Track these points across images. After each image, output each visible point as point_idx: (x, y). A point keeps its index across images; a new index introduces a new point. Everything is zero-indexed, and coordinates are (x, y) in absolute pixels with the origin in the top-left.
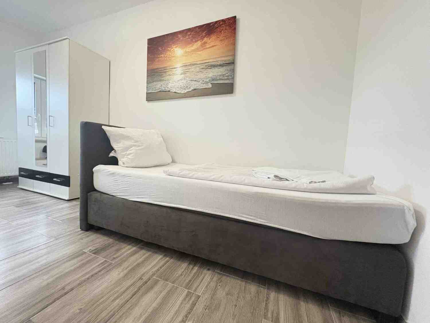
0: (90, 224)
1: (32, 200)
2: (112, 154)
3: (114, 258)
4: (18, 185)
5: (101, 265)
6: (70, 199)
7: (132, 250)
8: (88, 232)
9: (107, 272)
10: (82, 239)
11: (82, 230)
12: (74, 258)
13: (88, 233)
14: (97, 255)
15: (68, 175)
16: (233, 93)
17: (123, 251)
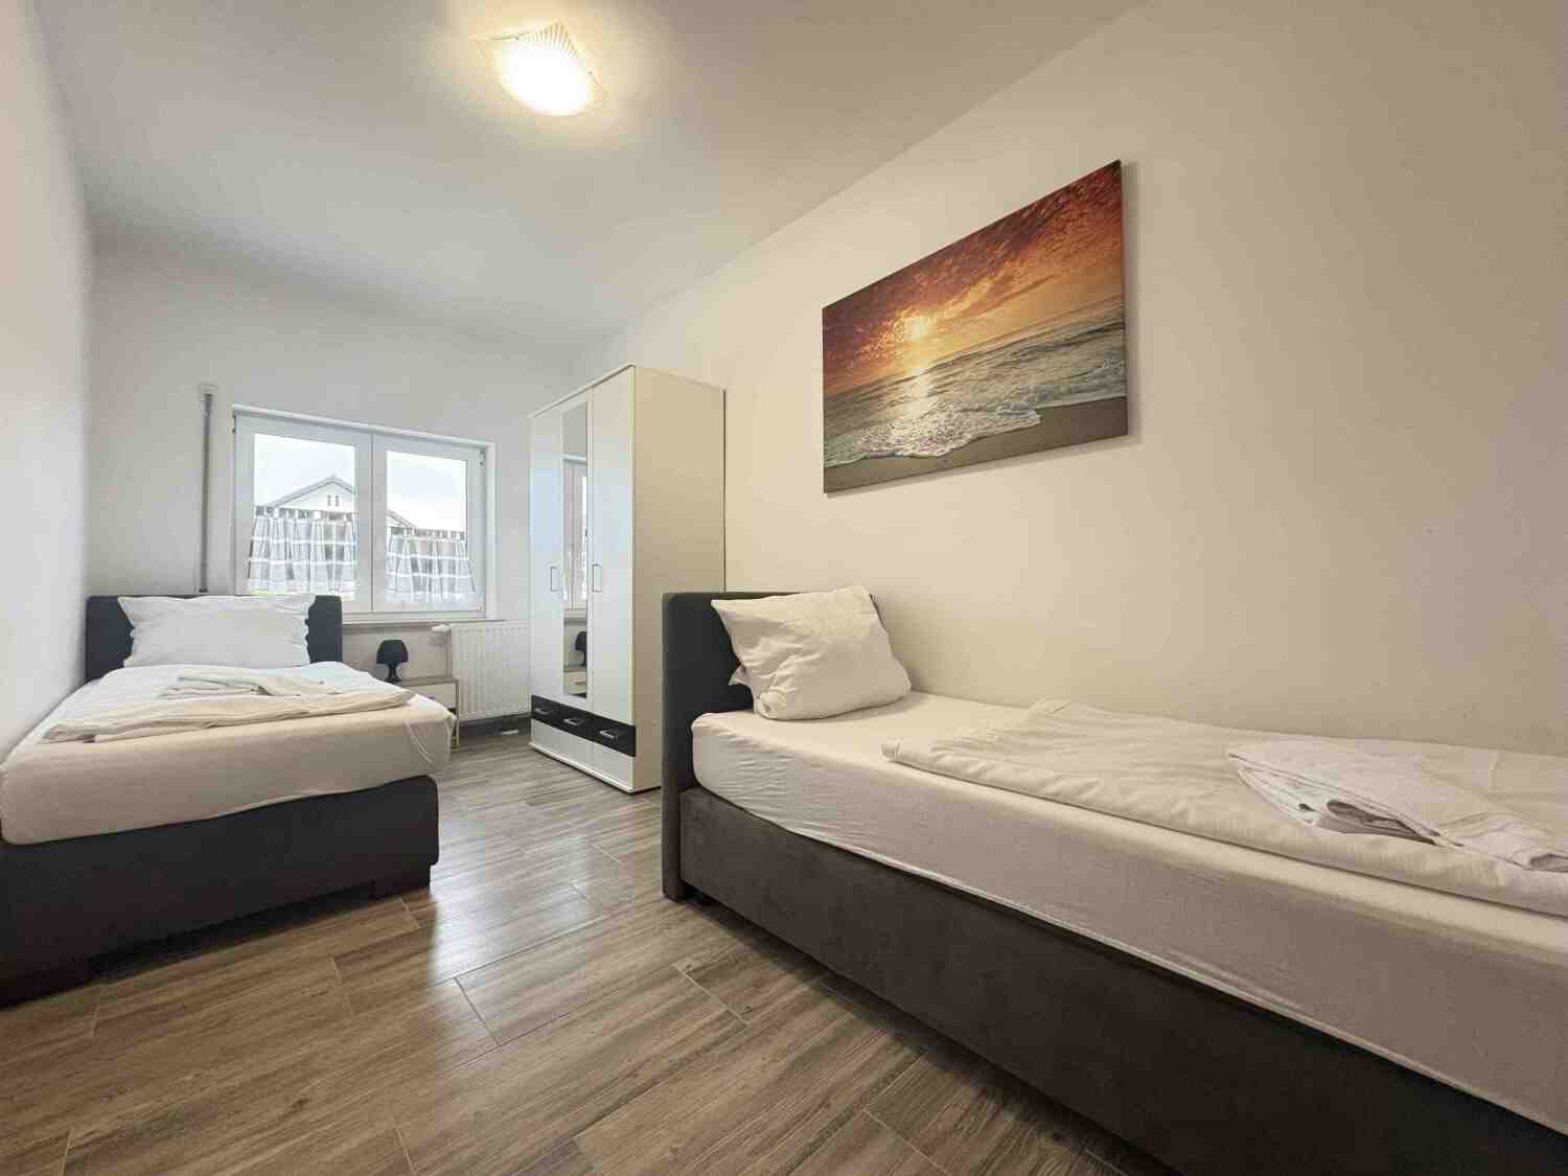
0: (685, 884)
1: (559, 785)
2: (736, 679)
3: (750, 1010)
4: (530, 740)
5: (718, 1025)
6: (637, 790)
7: (797, 991)
8: (681, 907)
9: (734, 1050)
10: (668, 926)
11: (667, 896)
12: (652, 986)
13: (682, 910)
14: (708, 987)
15: (630, 723)
16: (1129, 432)
17: (773, 989)
